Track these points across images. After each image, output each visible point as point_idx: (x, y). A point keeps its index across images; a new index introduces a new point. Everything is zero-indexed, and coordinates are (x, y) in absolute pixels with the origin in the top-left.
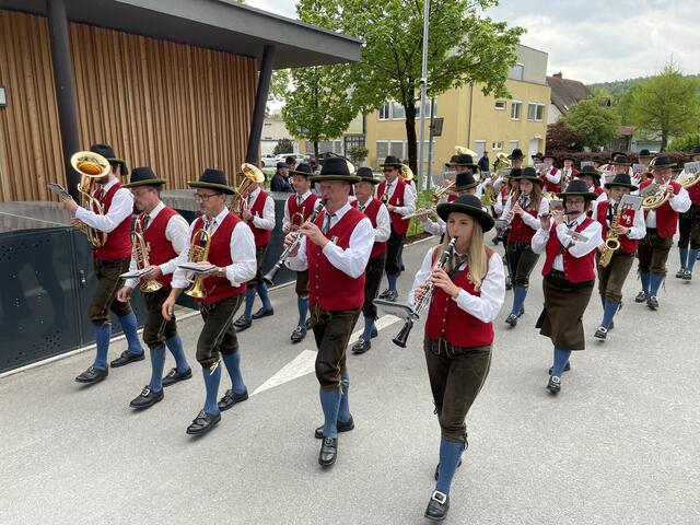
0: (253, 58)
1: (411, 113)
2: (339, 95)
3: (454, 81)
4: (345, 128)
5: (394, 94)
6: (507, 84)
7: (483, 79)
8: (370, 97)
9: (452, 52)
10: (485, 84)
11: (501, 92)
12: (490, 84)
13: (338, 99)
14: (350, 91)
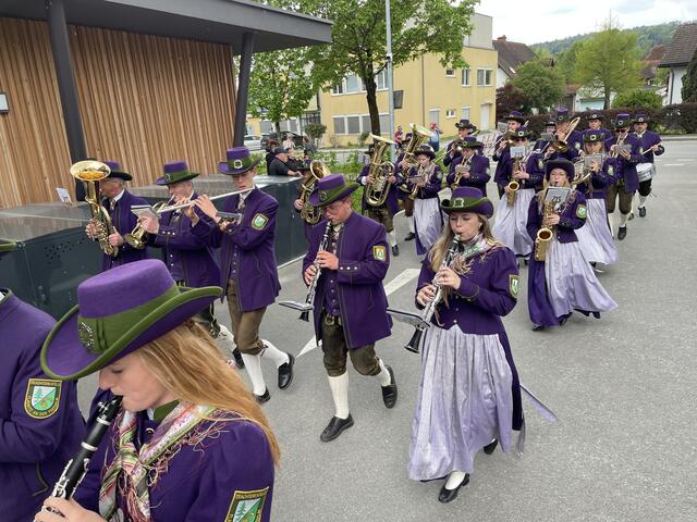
0: (228, 45)
1: (371, 88)
2: (297, 73)
3: (412, 53)
4: (305, 106)
5: (352, 69)
6: (465, 54)
7: (440, 50)
8: (329, 74)
9: (409, 24)
10: (442, 55)
11: (458, 62)
12: (447, 56)
13: (297, 77)
14: (308, 69)
